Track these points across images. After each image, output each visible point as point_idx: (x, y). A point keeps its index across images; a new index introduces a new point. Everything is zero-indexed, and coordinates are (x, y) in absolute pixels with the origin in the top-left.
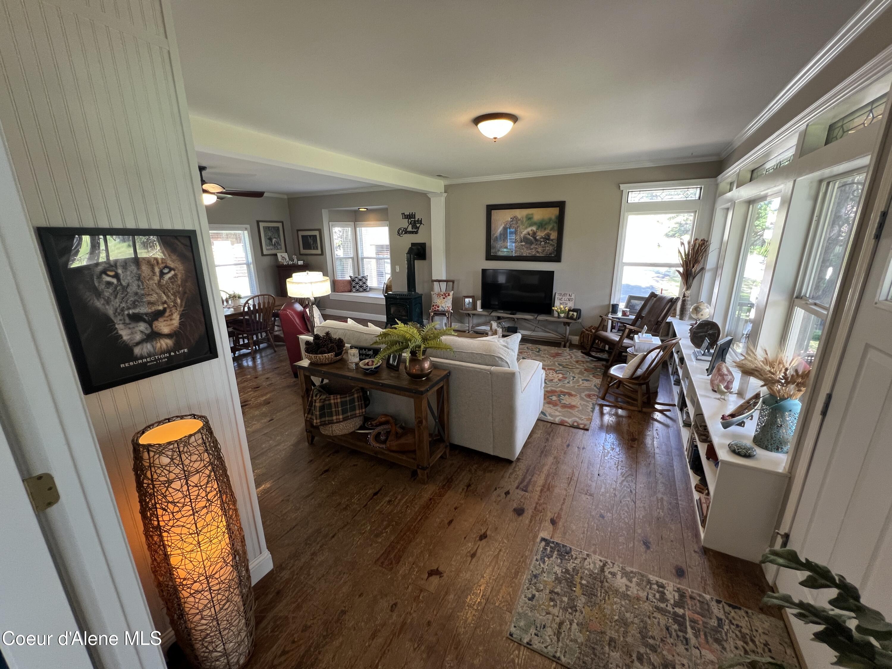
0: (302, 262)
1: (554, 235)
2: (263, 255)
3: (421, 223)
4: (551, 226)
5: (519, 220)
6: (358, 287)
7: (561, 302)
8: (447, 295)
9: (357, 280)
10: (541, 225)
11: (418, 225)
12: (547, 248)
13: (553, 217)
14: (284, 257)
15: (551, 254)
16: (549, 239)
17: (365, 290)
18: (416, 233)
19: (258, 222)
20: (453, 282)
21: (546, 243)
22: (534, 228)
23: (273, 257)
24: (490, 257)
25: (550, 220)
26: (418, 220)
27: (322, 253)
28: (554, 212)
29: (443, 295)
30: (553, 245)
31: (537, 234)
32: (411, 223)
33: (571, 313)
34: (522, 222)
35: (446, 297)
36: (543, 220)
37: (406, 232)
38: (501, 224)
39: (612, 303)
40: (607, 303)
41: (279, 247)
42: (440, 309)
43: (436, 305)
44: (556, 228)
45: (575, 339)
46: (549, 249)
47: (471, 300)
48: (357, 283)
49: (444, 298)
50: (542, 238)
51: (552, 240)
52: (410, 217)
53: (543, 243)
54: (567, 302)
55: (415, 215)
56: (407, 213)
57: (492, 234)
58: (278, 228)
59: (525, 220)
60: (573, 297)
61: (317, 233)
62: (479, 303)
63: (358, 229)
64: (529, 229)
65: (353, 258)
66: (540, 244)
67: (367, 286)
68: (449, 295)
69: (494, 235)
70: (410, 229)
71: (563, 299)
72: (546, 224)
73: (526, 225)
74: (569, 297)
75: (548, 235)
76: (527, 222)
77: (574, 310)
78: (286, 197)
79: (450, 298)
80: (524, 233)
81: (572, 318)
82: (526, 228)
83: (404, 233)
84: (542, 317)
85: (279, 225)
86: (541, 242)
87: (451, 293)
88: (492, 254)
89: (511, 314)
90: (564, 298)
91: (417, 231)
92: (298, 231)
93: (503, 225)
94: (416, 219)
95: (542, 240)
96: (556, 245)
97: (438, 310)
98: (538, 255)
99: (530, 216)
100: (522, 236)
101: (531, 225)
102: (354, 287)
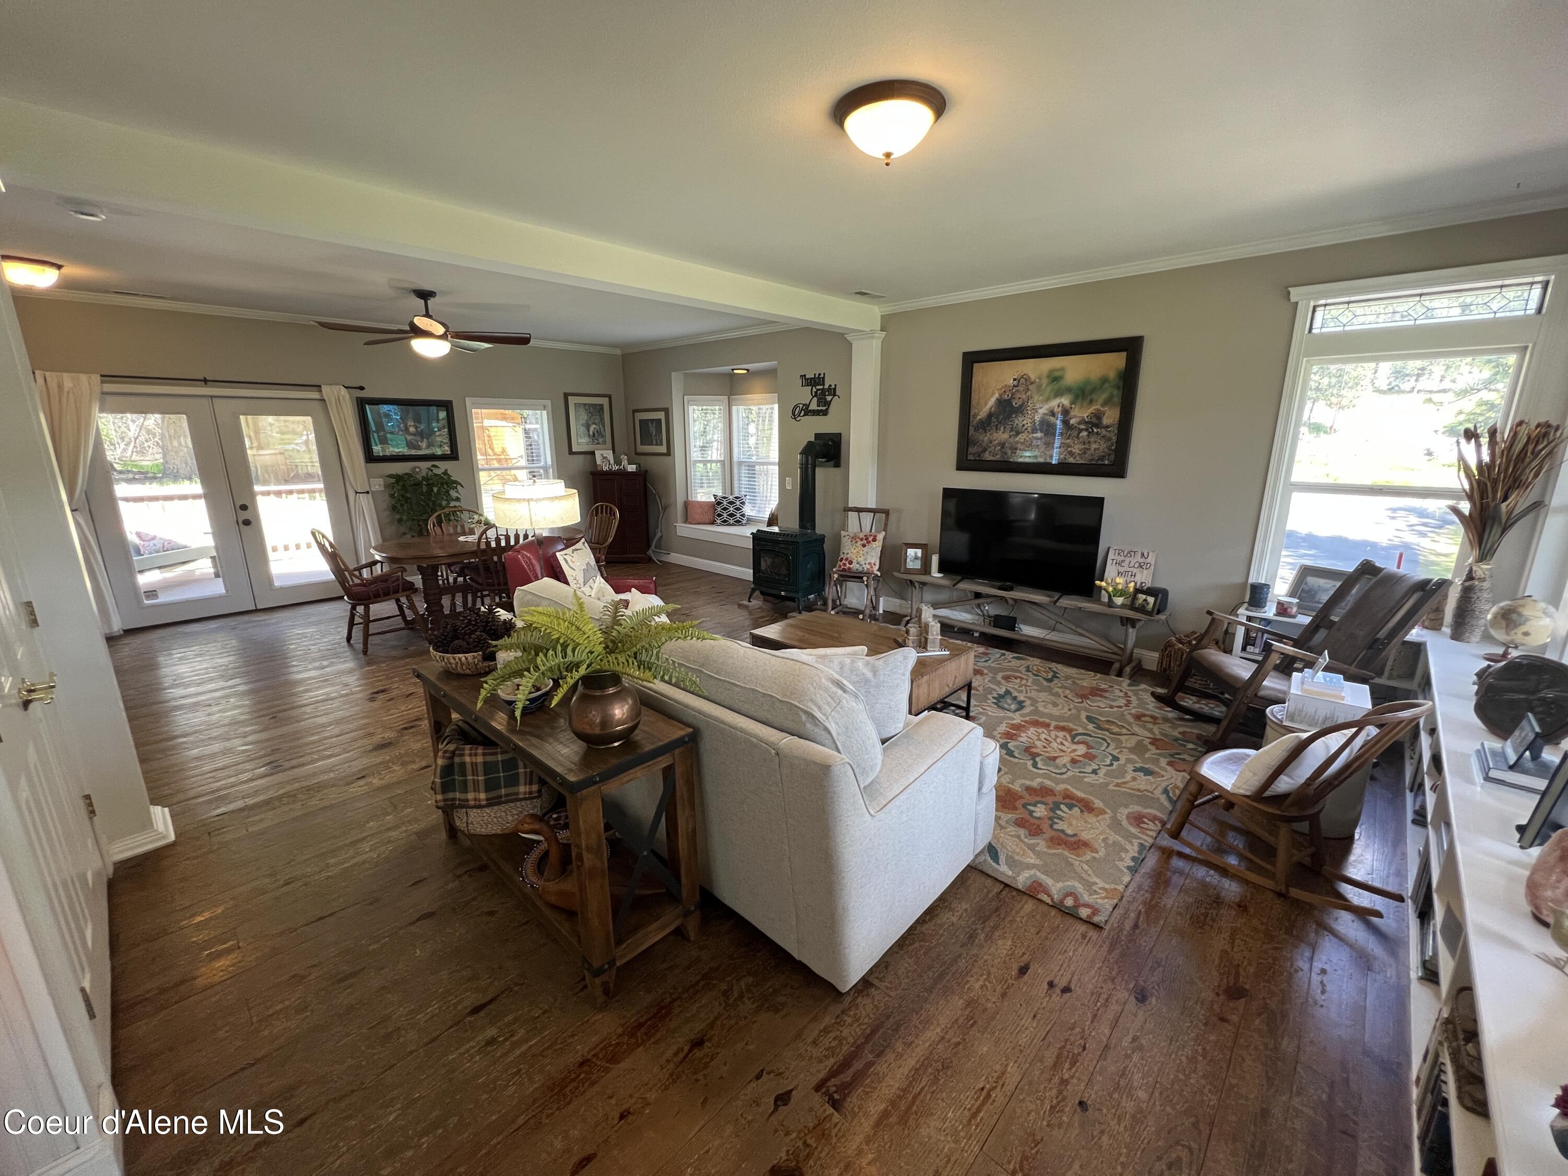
0: (634, 466)
1: (1111, 416)
2: (571, 452)
3: (834, 395)
4: (1104, 396)
5: (1032, 383)
6: (725, 515)
7: (1121, 570)
8: (871, 539)
9: (725, 503)
10: (1082, 393)
11: (829, 398)
12: (1094, 446)
13: (1112, 375)
14: (605, 458)
15: (1102, 458)
16: (1097, 426)
17: (738, 523)
18: (825, 413)
19: (566, 396)
20: (887, 512)
21: (1090, 433)
22: (1065, 401)
23: (589, 457)
24: (964, 464)
25: (1104, 380)
26: (829, 389)
27: (669, 453)
28: (1116, 361)
29: (862, 540)
30: (1110, 439)
31: (1072, 413)
32: (816, 396)
33: (1142, 597)
34: (1039, 387)
35: (869, 542)
36: (1087, 382)
37: (807, 412)
38: (993, 395)
39: (1252, 580)
40: (1239, 579)
41: (600, 440)
42: (854, 566)
43: (847, 559)
44: (1117, 400)
45: (1151, 659)
46: (1099, 447)
47: (919, 552)
48: (725, 509)
49: (864, 546)
50: (1083, 421)
51: (1107, 427)
52: (815, 382)
53: (1085, 434)
54: (1135, 570)
55: (824, 378)
56: (810, 375)
57: (972, 413)
58: (601, 406)
59: (1045, 381)
60: (1151, 559)
61: (661, 415)
62: (935, 559)
63: (734, 408)
64: (1054, 403)
65: (722, 462)
66: (1078, 437)
67: (743, 515)
68: (874, 540)
69: (976, 415)
70: (814, 406)
71: (1126, 564)
72: (1094, 390)
73: (1047, 394)
74: (1142, 560)
75: (1098, 416)
76: (1049, 389)
77: (1150, 592)
78: (618, 352)
79: (877, 546)
80: (1041, 411)
81: (1142, 609)
82: (1048, 400)
83: (803, 413)
84: (1067, 602)
85: (604, 401)
86: (1081, 431)
87: (881, 536)
88: (970, 457)
89: (1000, 588)
90: (1128, 560)
91: (827, 410)
92: (635, 411)
93: (997, 395)
94: (826, 387)
95: (1082, 427)
96: (1114, 439)
97: (849, 568)
98: (1071, 460)
99: (1058, 374)
100: (1037, 418)
101: (1058, 394)
102: (719, 515)
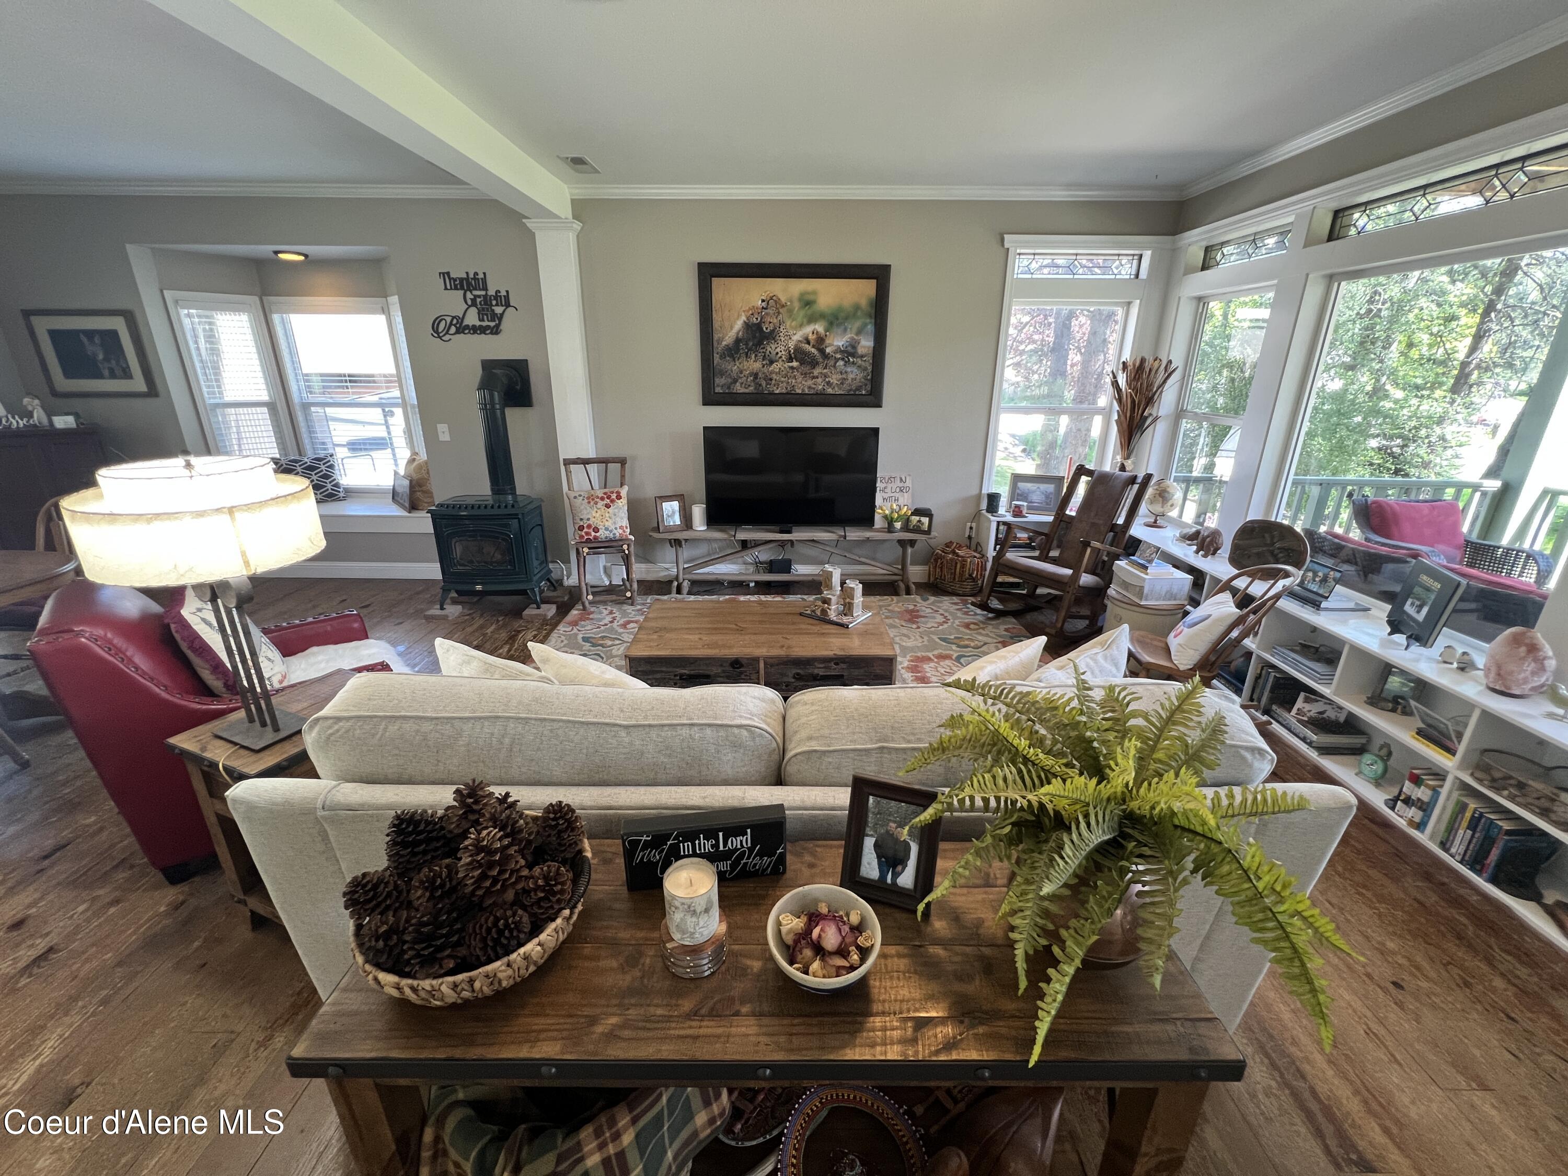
0: (70, 418)
1: (866, 344)
3: (508, 305)
4: (858, 324)
5: (783, 306)
7: (886, 496)
8: (614, 496)
9: (298, 468)
10: (835, 320)
11: (499, 310)
12: (851, 376)
13: (864, 303)
15: (859, 388)
16: (853, 355)
17: (331, 497)
18: (496, 331)
20: (623, 462)
21: (847, 363)
22: (820, 327)
24: (710, 398)
25: (857, 307)
26: (497, 296)
27: (153, 390)
28: (865, 289)
29: (602, 499)
30: (865, 369)
31: (828, 341)
32: (474, 303)
33: (915, 519)
34: (790, 311)
35: (612, 501)
36: (840, 309)
37: (462, 329)
38: (739, 316)
39: (985, 491)
40: (975, 492)
42: (602, 534)
43: (589, 526)
44: (870, 328)
45: (919, 572)
46: (855, 375)
47: (675, 505)
49: (608, 506)
50: (838, 350)
51: (862, 356)
52: (467, 284)
53: (841, 363)
54: (897, 495)
55: (484, 280)
56: (457, 274)
57: (716, 337)
59: (797, 305)
60: (909, 483)
61: (118, 324)
62: (698, 512)
63: (276, 318)
64: (808, 330)
65: (271, 406)
66: (834, 366)
67: (337, 485)
68: (619, 497)
69: (720, 341)
70: (472, 318)
71: (888, 490)
72: (846, 318)
73: (799, 319)
74: (901, 485)
75: (853, 345)
76: (802, 313)
77: (918, 512)
79: (623, 503)
80: (796, 338)
81: (918, 530)
82: (801, 326)
83: (453, 329)
84: (854, 534)
86: (837, 360)
87: (624, 491)
88: (718, 390)
89: (782, 532)
90: (889, 486)
91: (498, 326)
92: (28, 314)
93: (744, 318)
94: (491, 292)
95: (838, 356)
96: (870, 368)
97: (595, 538)
98: (830, 391)
99: (811, 297)
100: (791, 345)
101: (811, 319)
